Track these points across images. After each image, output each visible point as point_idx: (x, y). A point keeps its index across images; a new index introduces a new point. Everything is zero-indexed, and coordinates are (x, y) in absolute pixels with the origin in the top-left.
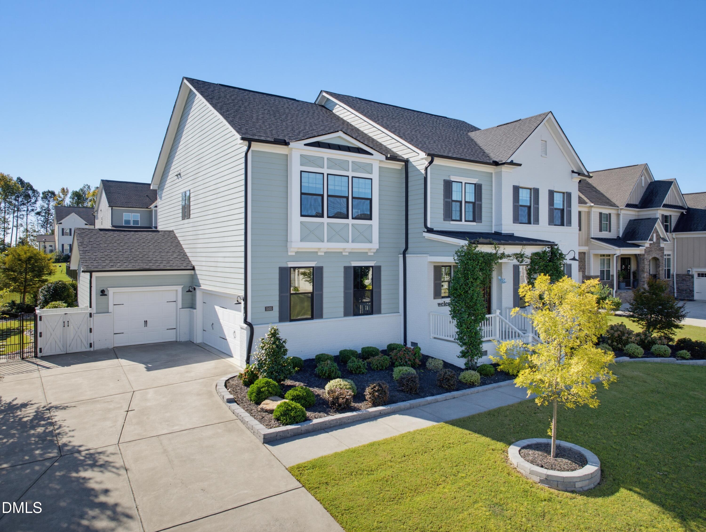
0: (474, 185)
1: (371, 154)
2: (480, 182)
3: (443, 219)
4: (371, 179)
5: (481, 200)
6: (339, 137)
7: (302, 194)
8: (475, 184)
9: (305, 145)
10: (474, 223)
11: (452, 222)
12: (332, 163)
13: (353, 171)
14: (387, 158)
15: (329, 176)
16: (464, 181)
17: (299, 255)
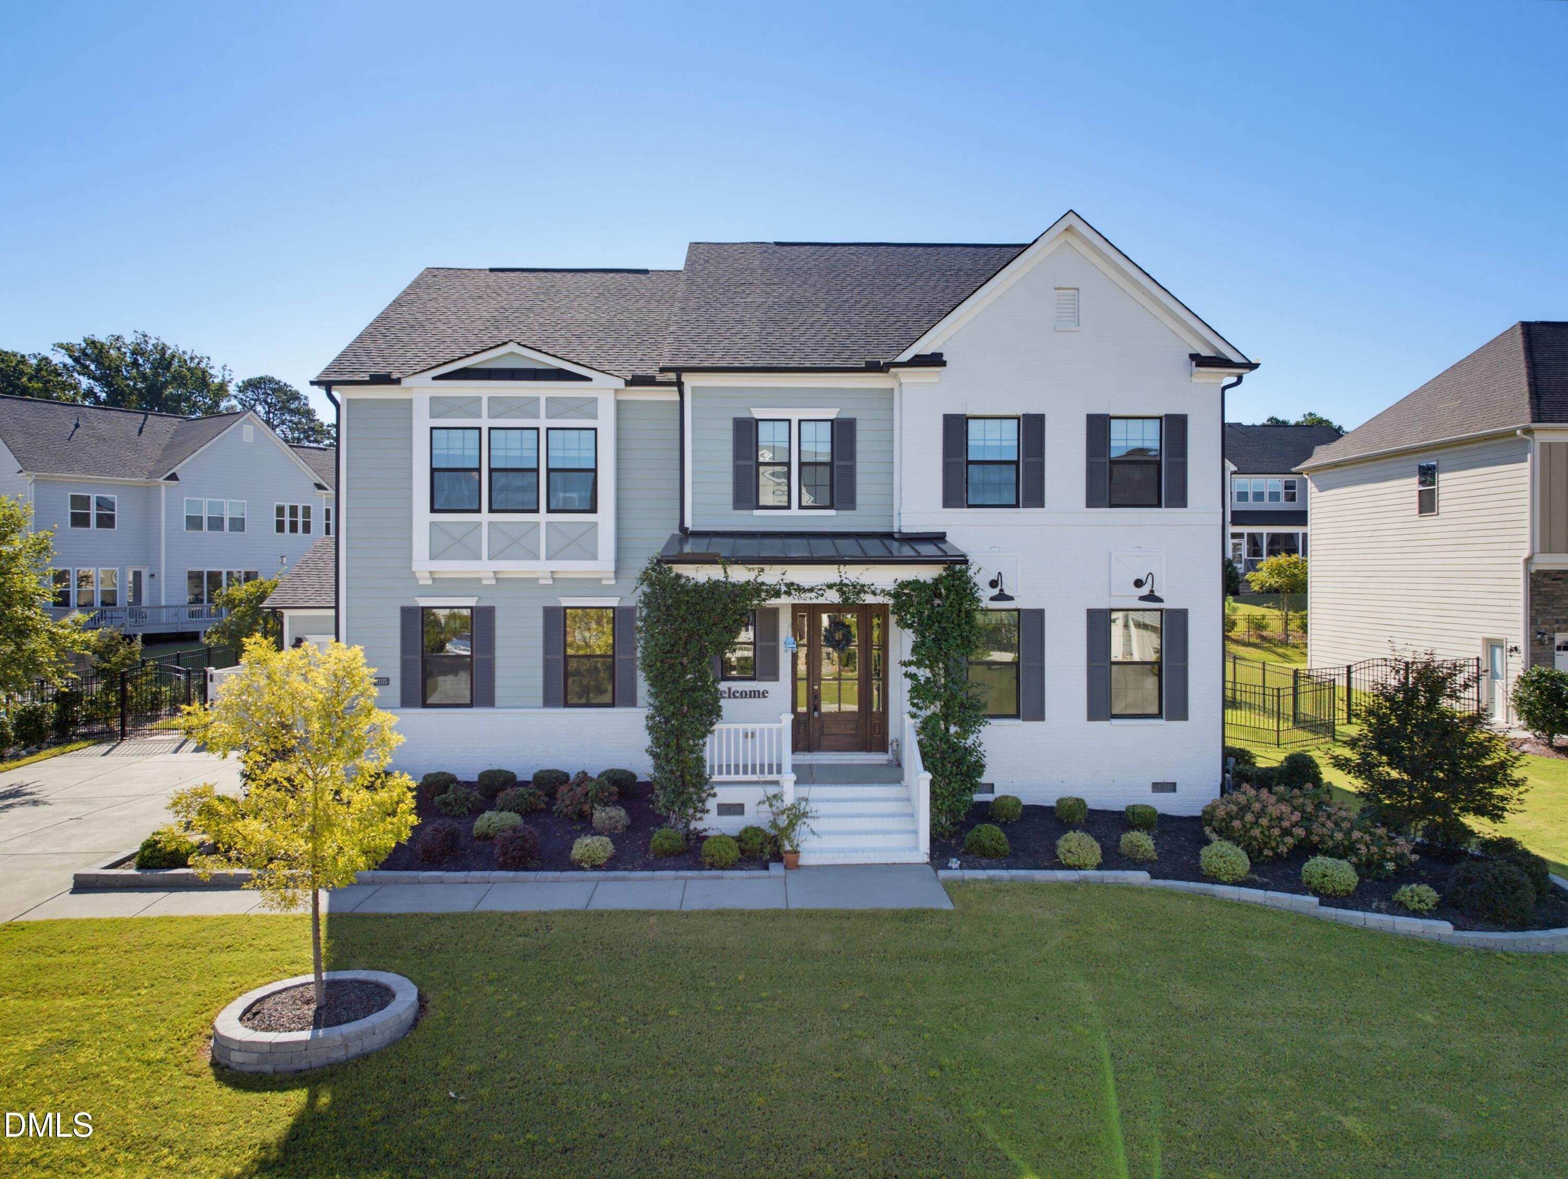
0: (829, 423)
1: (589, 379)
2: (846, 415)
3: (732, 507)
4: (595, 429)
5: (851, 454)
6: (512, 353)
7: (433, 471)
8: (832, 421)
9: (434, 378)
10: (832, 512)
11: (757, 512)
12: (498, 406)
13: (548, 417)
14: (629, 383)
15: (492, 431)
16: (795, 415)
17: (440, 584)
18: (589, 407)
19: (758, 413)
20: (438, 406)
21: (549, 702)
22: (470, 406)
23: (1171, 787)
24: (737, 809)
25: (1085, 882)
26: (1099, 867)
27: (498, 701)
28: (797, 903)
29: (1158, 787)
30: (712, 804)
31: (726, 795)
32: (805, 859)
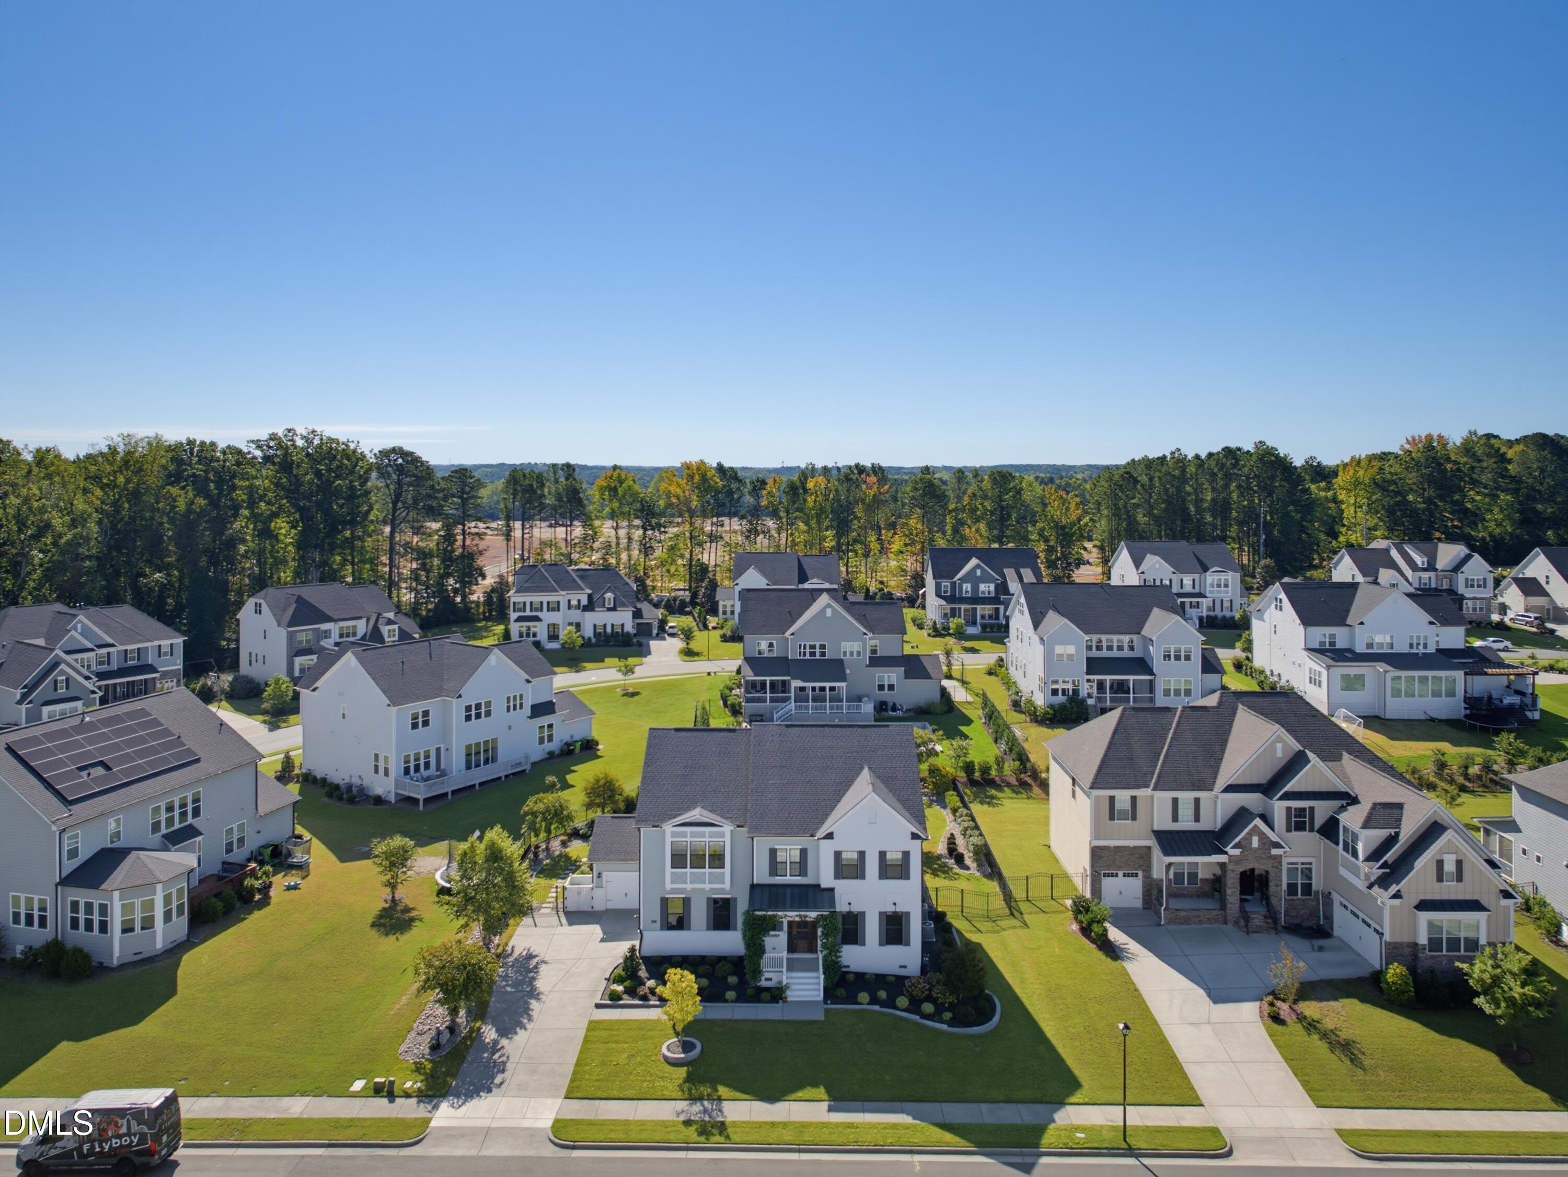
1: (722, 827)
2: (803, 849)
3: (770, 877)
4: (724, 843)
5: (806, 861)
6: (699, 814)
7: (672, 854)
8: (799, 851)
10: (799, 878)
11: (777, 877)
12: (694, 835)
13: (709, 839)
14: (735, 828)
15: (691, 843)
16: (788, 847)
17: (673, 891)
18: (722, 835)
19: (776, 847)
20: (674, 835)
21: (708, 929)
22: (684, 835)
23: (905, 967)
24: (770, 979)
25: (862, 1010)
26: (868, 1004)
27: (692, 928)
28: (787, 1017)
29: (901, 967)
30: (763, 978)
31: (767, 975)
32: (789, 999)
